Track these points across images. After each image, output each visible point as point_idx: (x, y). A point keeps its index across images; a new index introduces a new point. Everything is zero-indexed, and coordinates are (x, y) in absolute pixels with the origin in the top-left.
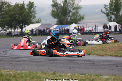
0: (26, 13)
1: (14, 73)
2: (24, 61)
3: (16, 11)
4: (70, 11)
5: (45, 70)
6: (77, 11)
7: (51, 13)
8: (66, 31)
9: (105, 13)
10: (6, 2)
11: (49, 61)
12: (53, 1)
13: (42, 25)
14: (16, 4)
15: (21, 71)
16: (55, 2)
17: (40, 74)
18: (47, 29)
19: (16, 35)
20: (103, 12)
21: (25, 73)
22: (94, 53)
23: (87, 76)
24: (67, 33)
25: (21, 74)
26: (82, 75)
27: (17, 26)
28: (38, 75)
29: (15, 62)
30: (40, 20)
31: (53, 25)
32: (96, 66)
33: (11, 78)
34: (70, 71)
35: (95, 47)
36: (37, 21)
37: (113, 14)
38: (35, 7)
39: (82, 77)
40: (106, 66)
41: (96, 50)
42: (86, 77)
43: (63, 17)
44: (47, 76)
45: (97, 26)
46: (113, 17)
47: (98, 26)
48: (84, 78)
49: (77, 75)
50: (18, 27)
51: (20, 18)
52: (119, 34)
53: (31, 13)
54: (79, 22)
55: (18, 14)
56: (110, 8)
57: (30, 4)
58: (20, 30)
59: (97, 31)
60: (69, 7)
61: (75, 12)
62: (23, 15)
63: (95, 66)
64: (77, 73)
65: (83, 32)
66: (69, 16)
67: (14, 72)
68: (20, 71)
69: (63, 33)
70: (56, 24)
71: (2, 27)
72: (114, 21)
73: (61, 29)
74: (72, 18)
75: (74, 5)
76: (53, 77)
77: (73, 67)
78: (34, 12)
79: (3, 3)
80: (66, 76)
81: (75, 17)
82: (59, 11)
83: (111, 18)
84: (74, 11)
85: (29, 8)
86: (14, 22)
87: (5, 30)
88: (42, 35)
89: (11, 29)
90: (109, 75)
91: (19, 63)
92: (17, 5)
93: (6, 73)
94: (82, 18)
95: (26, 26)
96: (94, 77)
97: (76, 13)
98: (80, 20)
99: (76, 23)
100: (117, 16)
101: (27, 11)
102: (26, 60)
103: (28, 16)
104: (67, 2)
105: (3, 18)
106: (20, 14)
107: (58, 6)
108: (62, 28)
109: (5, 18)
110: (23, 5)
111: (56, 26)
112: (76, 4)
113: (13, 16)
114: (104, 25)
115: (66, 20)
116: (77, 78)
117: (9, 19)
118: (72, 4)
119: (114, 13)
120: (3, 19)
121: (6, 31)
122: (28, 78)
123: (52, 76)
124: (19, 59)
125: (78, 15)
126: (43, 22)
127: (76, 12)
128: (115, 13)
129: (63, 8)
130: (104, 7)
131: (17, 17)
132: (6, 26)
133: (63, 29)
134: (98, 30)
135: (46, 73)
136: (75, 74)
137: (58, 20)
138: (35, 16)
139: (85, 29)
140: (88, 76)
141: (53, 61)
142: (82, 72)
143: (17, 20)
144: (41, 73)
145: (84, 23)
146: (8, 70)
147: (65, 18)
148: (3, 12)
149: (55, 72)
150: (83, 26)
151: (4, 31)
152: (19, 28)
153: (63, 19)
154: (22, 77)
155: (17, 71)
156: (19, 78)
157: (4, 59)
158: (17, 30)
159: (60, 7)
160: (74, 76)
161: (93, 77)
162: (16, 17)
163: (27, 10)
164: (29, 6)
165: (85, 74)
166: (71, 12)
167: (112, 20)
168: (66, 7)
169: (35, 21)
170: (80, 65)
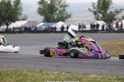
0: (13, 10)
2: (9, 59)
3: (2, 8)
4: (57, 9)
5: (31, 67)
6: (64, 9)
7: (38, 10)
9: (92, 12)
11: (35, 59)
13: (29, 22)
15: (7, 69)
20: (90, 10)
21: (11, 71)
25: (7, 71)
26: (69, 74)
27: (3, 23)
28: (24, 73)
30: (26, 17)
31: (39, 22)
32: (83, 65)
34: (57, 69)
36: (23, 18)
37: (100, 13)
38: (22, 4)
39: (69, 76)
40: (93, 65)
42: (73, 76)
43: (49, 15)
44: (34, 74)
46: (101, 15)
48: (71, 77)
49: (63, 73)
50: (4, 24)
51: (6, 15)
52: (106, 33)
53: (18, 9)
54: (66, 20)
55: (4, 11)
56: (98, 6)
57: (17, 1)
58: (5, 27)
60: (56, 5)
62: (9, 12)
64: (64, 72)
66: (56, 14)
68: (5, 69)
69: (50, 30)
70: (42, 22)
72: (101, 19)
74: (59, 16)
75: (62, 3)
76: (39, 75)
77: (59, 65)
78: (21, 9)
80: (53, 75)
81: (62, 15)
82: (45, 8)
83: (98, 16)
84: (61, 9)
85: (16, 5)
88: (28, 32)
90: (96, 75)
91: (4, 60)
92: (3, 2)
94: (69, 16)
95: (12, 23)
96: (81, 76)
97: (63, 10)
98: (67, 18)
99: (63, 21)
100: (105, 15)
101: (13, 8)
102: (12, 58)
103: (14, 13)
106: (7, 11)
107: (45, 4)
110: (9, 2)
111: (42, 24)
112: (64, 2)
115: (52, 18)
116: (64, 76)
119: (101, 11)
122: (14, 76)
123: (38, 74)
124: (5, 57)
125: (65, 12)
126: (30, 19)
128: (103, 11)
129: (50, 5)
130: (93, 6)
131: (3, 14)
135: (32, 71)
136: (61, 73)
137: (45, 18)
138: (21, 13)
140: (75, 75)
142: (69, 70)
143: (2, 17)
144: (27, 71)
145: (71, 21)
147: (52, 16)
149: (42, 70)
152: (4, 25)
154: (8, 75)
155: (3, 69)
156: (4, 76)
158: (2, 27)
159: (46, 4)
160: (61, 75)
163: (13, 7)
164: (16, 3)
165: (72, 73)
166: (58, 9)
167: (99, 18)
168: (53, 4)
169: (21, 18)
170: (67, 64)
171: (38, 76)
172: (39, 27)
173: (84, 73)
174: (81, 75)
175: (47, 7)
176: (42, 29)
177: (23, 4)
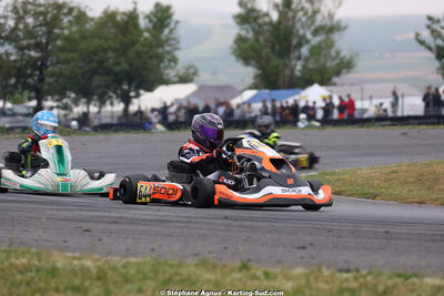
0: (143, 46)
1: (100, 264)
2: (134, 221)
3: (107, 40)
4: (302, 41)
5: (210, 252)
6: (328, 38)
7: (235, 46)
8: (287, 112)
9: (429, 48)
10: (71, 5)
11: (226, 222)
12: (241, 4)
13: (202, 89)
14: (105, 12)
15: (123, 257)
16: (249, 6)
17: (192, 269)
18: (219, 104)
19: (105, 128)
20: (422, 43)
21: (139, 264)
22: (391, 194)
23: (364, 277)
24: (291, 118)
25: (124, 267)
26: (345, 275)
27: (111, 94)
28: (184, 271)
29: (101, 226)
30: (192, 70)
31: (239, 88)
32: (399, 242)
33: (87, 283)
34: (302, 258)
35: (393, 172)
36: (181, 73)
38: (177, 22)
39: (347, 280)
40: (433, 241)
41: (396, 182)
42: (361, 280)
43: (275, 61)
44: (219, 276)
45: (399, 94)
47: (403, 96)
48: (354, 285)
49: (326, 272)
50: (114, 96)
51: (119, 64)
53: (161, 44)
54: (335, 79)
55: (114, 50)
57: (159, 14)
58: (119, 107)
59: (399, 114)
60: (298, 25)
61: (320, 42)
62: (131, 54)
63: (393, 242)
64: (328, 267)
65: (351, 115)
66: (299, 58)
67: (98, 260)
68: (118, 258)
69: (278, 118)
70: (250, 88)
71: (56, 97)
73: (269, 105)
74: (311, 66)
75: (319, 17)
76: (240, 280)
77: (311, 244)
78: (173, 42)
79: (59, 7)
80: (287, 278)
81: (322, 59)
82: (261, 38)
84: (316, 40)
85: (154, 27)
86: (97, 80)
87: (66, 107)
89: (88, 103)
91: (114, 227)
92: (110, 17)
93: (71, 264)
94: (346, 65)
95: (142, 92)
96: (390, 283)
97: (323, 45)
98: (338, 73)
99: (324, 82)
101: (146, 39)
102: (143, 217)
103: (151, 57)
104: (293, 6)
105: (58, 63)
106: (123, 50)
107: (260, 21)
108: (273, 101)
109: (67, 62)
110: (132, 17)
111: (249, 94)
112: (326, 14)
113: (96, 58)
114: (425, 91)
115: (287, 72)
116: (327, 283)
117: (82, 68)
118: (310, 13)
120: (59, 66)
121: (71, 110)
122: (149, 282)
123: (237, 275)
124: (117, 215)
125: (333, 52)
126: (205, 77)
127: (326, 41)
129: (276, 27)
130: (428, 27)
131: (111, 60)
132: (68, 93)
133: (278, 104)
134: (405, 108)
135: (214, 267)
136: (320, 270)
137: (259, 72)
138: (174, 57)
139: (358, 105)
140: (369, 278)
141: (239, 222)
142: (345, 261)
143: (108, 72)
144: (197, 265)
145: (352, 85)
146: (77, 255)
147: (286, 66)
148: (59, 43)
149: (249, 261)
150: (349, 96)
151: (62, 112)
152: (116, 101)
153: (277, 68)
154: (127, 280)
155: (109, 258)
156: (115, 282)
157: (62, 214)
158: (108, 108)
159: (265, 24)
160: (316, 279)
161: (386, 282)
162: (107, 60)
163: (146, 35)
165: (357, 270)
166: (308, 42)
168: (290, 23)
169: (177, 76)
170: (339, 237)
171: (237, 282)
172: (238, 106)
173: (402, 271)
174: (390, 278)
175: (268, 34)
176: (253, 115)
177: (179, 26)
